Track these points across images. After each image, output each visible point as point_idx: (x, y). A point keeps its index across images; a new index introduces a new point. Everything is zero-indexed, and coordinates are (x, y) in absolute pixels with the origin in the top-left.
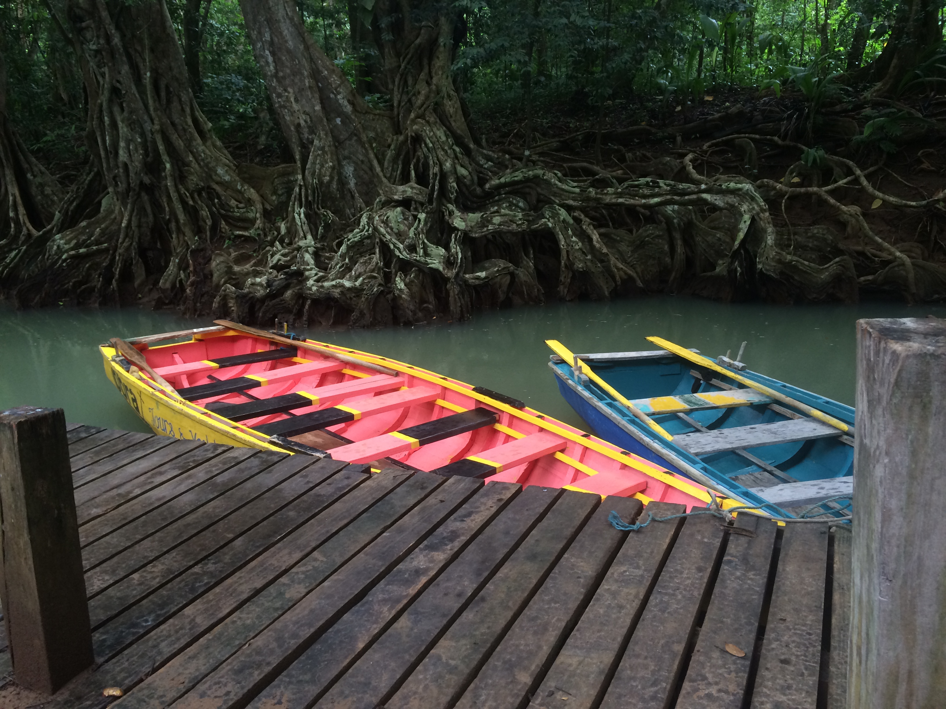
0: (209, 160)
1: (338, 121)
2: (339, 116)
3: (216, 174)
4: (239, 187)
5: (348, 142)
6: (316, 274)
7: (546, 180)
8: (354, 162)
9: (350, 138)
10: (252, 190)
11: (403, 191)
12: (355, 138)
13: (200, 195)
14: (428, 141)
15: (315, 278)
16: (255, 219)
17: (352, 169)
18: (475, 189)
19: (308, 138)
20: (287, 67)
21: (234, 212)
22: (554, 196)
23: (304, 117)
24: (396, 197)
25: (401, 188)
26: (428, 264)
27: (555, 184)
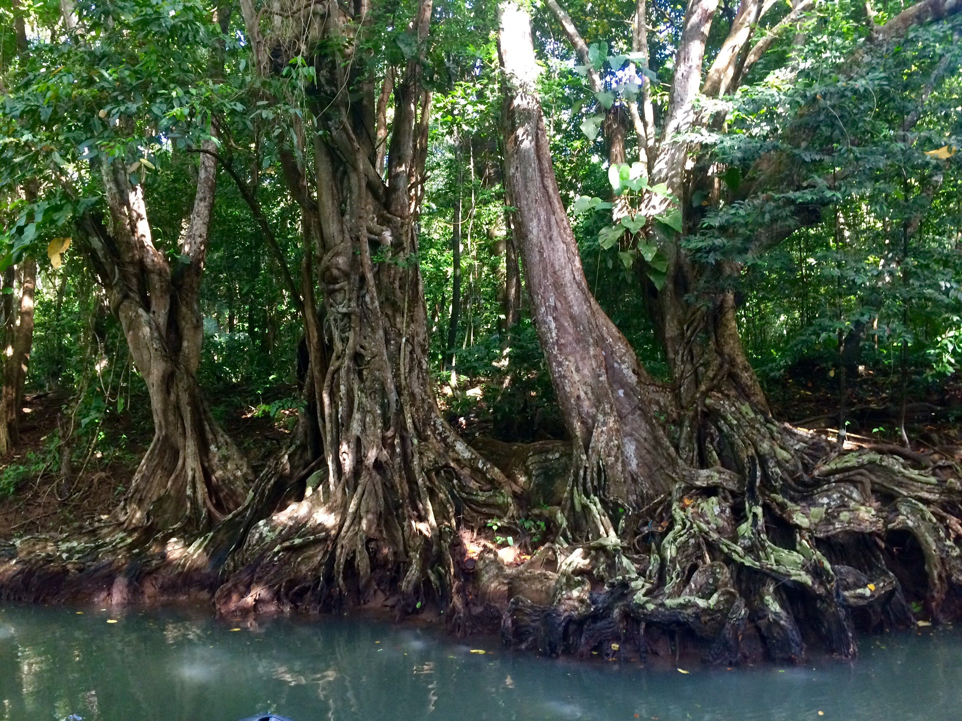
0: (448, 433)
1: (621, 392)
2: (622, 387)
3: (454, 450)
4: (480, 466)
5: (630, 417)
6: (643, 586)
7: (885, 467)
8: (637, 441)
9: (633, 413)
10: (496, 470)
11: (708, 477)
12: (639, 412)
13: (438, 473)
14: (730, 417)
15: (643, 591)
16: (507, 505)
17: (633, 447)
18: (801, 476)
19: (588, 412)
20: (569, 333)
21: (477, 495)
22: (897, 486)
23: (584, 388)
24: (698, 483)
25: (704, 472)
26: (790, 576)
27: (900, 472)
